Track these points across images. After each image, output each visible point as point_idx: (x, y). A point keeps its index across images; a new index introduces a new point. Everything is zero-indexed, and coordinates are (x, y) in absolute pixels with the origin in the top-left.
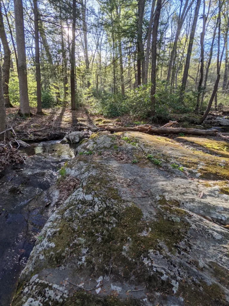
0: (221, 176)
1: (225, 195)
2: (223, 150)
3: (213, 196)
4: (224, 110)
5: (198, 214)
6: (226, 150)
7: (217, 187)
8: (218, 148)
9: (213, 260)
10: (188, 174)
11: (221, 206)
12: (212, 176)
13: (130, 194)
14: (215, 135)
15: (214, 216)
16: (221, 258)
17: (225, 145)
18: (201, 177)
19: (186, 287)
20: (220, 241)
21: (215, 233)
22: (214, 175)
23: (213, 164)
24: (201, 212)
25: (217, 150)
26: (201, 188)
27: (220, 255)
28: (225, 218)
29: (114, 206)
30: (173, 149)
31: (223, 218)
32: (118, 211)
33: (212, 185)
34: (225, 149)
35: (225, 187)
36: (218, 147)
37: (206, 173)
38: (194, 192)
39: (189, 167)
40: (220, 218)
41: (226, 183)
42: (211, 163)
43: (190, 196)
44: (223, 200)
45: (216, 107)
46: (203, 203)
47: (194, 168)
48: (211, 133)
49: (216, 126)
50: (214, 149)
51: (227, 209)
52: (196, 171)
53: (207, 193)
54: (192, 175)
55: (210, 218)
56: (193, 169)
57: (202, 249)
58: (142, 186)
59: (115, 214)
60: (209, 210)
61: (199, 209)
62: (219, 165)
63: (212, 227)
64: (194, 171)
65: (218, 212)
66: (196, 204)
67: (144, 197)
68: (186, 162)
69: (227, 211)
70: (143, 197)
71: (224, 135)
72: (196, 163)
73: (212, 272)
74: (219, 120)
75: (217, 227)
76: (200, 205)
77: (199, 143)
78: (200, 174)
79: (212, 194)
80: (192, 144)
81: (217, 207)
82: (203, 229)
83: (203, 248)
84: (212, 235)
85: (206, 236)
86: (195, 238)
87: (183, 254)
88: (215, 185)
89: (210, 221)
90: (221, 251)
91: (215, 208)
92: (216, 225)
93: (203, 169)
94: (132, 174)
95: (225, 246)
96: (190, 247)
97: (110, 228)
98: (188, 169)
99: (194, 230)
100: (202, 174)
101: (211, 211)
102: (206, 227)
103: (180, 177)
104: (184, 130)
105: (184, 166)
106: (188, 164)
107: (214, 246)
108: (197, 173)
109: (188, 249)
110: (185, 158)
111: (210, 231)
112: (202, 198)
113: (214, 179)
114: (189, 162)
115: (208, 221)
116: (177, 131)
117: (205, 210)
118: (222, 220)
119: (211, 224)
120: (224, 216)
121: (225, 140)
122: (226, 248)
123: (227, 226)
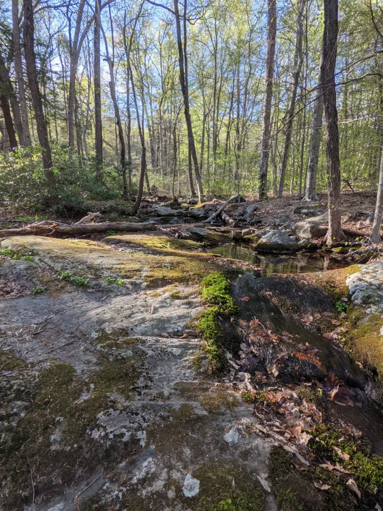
0: (169, 279)
1: (176, 301)
2: (166, 247)
3: (165, 307)
4: (160, 195)
5: (153, 335)
6: (171, 247)
7: (167, 294)
8: (160, 245)
9: (178, 381)
10: (130, 287)
11: (175, 315)
12: (160, 282)
13: (42, 349)
14: (155, 229)
15: (170, 330)
16: (184, 374)
17: (168, 241)
18: (148, 287)
19: (155, 429)
20: (181, 356)
21: (175, 349)
22: (161, 280)
23: (158, 267)
24: (156, 331)
25: (160, 248)
26: (150, 300)
27: (183, 371)
28: (181, 327)
29: (13, 382)
30: (103, 257)
31: (180, 329)
32: (25, 387)
33: (162, 293)
34: (168, 245)
35: (175, 291)
37: (152, 281)
38: (142, 309)
39: (131, 278)
40: (176, 330)
41: (176, 286)
42: (156, 266)
43: (139, 316)
44: (176, 308)
45: (149, 190)
46: (156, 319)
47: (137, 277)
48: (149, 226)
49: (154, 216)
50: (157, 247)
51: (182, 316)
52: (140, 281)
53: (158, 306)
54: (136, 287)
55: (166, 335)
56: (136, 279)
57: (164, 375)
58: (63, 327)
59: (19, 395)
60: (164, 325)
61: (153, 329)
62: (165, 266)
63: (170, 344)
64: (138, 281)
65: (174, 323)
66: (148, 324)
67: (72, 343)
68: (126, 272)
69: (181, 319)
70: (68, 345)
71: (165, 228)
72: (139, 270)
73: (178, 395)
74: (156, 209)
75: (176, 341)
76: (152, 323)
77: (137, 242)
78: (146, 283)
79: (165, 304)
80: (128, 244)
81: (171, 317)
82: (161, 351)
83: (165, 373)
84: (172, 353)
85: (166, 358)
86: (155, 367)
87: (144, 393)
88: (164, 292)
89: (168, 337)
90: (183, 367)
91: (169, 320)
92: (174, 340)
93: (148, 277)
94: (38, 313)
95: (185, 359)
96: (151, 379)
97: (14, 424)
98: (129, 280)
99: (152, 357)
100: (148, 283)
101: (166, 325)
102: (164, 346)
103: (121, 294)
104: (113, 226)
105: (123, 277)
106: (128, 274)
107: (176, 364)
108: (141, 283)
109: (149, 383)
110: (122, 266)
111: (169, 350)
112: (153, 313)
113: (163, 286)
114: (129, 271)
115: (164, 339)
116: (103, 227)
117: (160, 327)
118: (178, 331)
119: (169, 341)
120: (180, 326)
121: (166, 234)
122: (187, 360)
123: (185, 335)
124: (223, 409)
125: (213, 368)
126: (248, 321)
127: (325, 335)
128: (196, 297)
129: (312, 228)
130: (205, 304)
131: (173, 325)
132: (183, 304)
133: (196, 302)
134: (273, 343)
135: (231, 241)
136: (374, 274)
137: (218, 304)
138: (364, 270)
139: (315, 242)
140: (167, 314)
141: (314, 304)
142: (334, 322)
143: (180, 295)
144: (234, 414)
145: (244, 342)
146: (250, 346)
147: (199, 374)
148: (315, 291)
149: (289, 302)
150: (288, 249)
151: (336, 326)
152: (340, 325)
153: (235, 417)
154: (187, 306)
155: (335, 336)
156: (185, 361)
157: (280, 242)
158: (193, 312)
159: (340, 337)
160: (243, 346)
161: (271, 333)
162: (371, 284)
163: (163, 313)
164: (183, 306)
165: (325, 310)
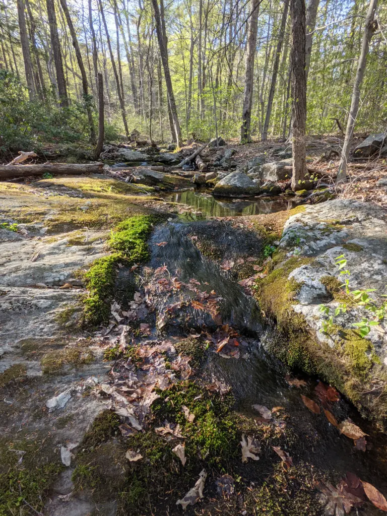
0: (78, 223)
1: (74, 247)
2: (106, 191)
3: (55, 253)
5: (22, 285)
6: (112, 191)
7: (65, 240)
8: (100, 189)
9: (28, 337)
10: (25, 232)
11: (62, 262)
12: (66, 227)
15: (50, 280)
16: (42, 329)
17: (111, 184)
18: (49, 232)
20: (48, 308)
21: (43, 301)
22: (68, 225)
24: (29, 281)
25: (98, 191)
26: (40, 247)
27: (42, 326)
28: (64, 276)
30: (5, 198)
31: (62, 278)
33: (59, 239)
34: (110, 188)
35: (78, 236)
36: (101, 187)
37: (57, 225)
38: (24, 256)
39: (29, 221)
40: (57, 279)
41: (83, 231)
42: (69, 208)
43: (13, 265)
44: (69, 254)
45: (128, 134)
46: (34, 268)
47: (38, 221)
49: (120, 161)
50: (94, 191)
51: (71, 263)
52: (40, 226)
53: (46, 252)
54: (34, 232)
55: (43, 285)
56: (36, 223)
57: (13, 332)
60: (43, 274)
61: (26, 278)
62: (80, 209)
63: (39, 296)
64: (37, 226)
65: (56, 272)
66: (20, 273)
68: (26, 215)
69: (68, 266)
71: (115, 171)
72: (44, 214)
73: (17, 354)
76: (28, 271)
77: (71, 185)
78: (47, 228)
79: (56, 251)
80: (61, 189)
81: (55, 265)
82: (22, 303)
83: (15, 329)
84: (36, 306)
85: (26, 311)
88: (63, 237)
90: (45, 321)
91: (51, 268)
93: (52, 220)
95: (52, 312)
98: (25, 225)
99: (5, 310)
100: (50, 228)
101: (46, 274)
102: (29, 298)
103: (8, 241)
104: (50, 167)
105: (19, 221)
106: (28, 217)
107: (37, 318)
108: (41, 228)
110: (23, 209)
111: (34, 302)
112: (35, 261)
113: (68, 230)
114: (30, 214)
115: (36, 290)
117: (36, 276)
118: (60, 281)
119: (41, 292)
120: (63, 274)
121: (114, 177)
122: (54, 313)
123: (66, 285)
124: (67, 368)
125: (84, 321)
126: (154, 268)
127: (240, 282)
128: (102, 243)
129: (279, 169)
130: (108, 250)
131: (54, 274)
132: (79, 250)
133: (99, 248)
134: (172, 290)
135: (191, 186)
136: (316, 215)
137: (124, 249)
138: (308, 210)
139: (280, 184)
140: (53, 262)
141: (240, 248)
142: (255, 267)
143: (82, 240)
144: (80, 374)
145: (138, 291)
146: (145, 296)
147: (62, 328)
148: (248, 234)
149: (213, 247)
150: (247, 193)
151: (255, 272)
152: (260, 271)
153: (80, 376)
154: (84, 253)
155: (250, 283)
156: (50, 314)
157: (239, 185)
158: (89, 259)
159: (254, 283)
160: (137, 295)
161: (176, 280)
162: (306, 225)
163: (48, 261)
164: (80, 253)
165: (251, 255)
